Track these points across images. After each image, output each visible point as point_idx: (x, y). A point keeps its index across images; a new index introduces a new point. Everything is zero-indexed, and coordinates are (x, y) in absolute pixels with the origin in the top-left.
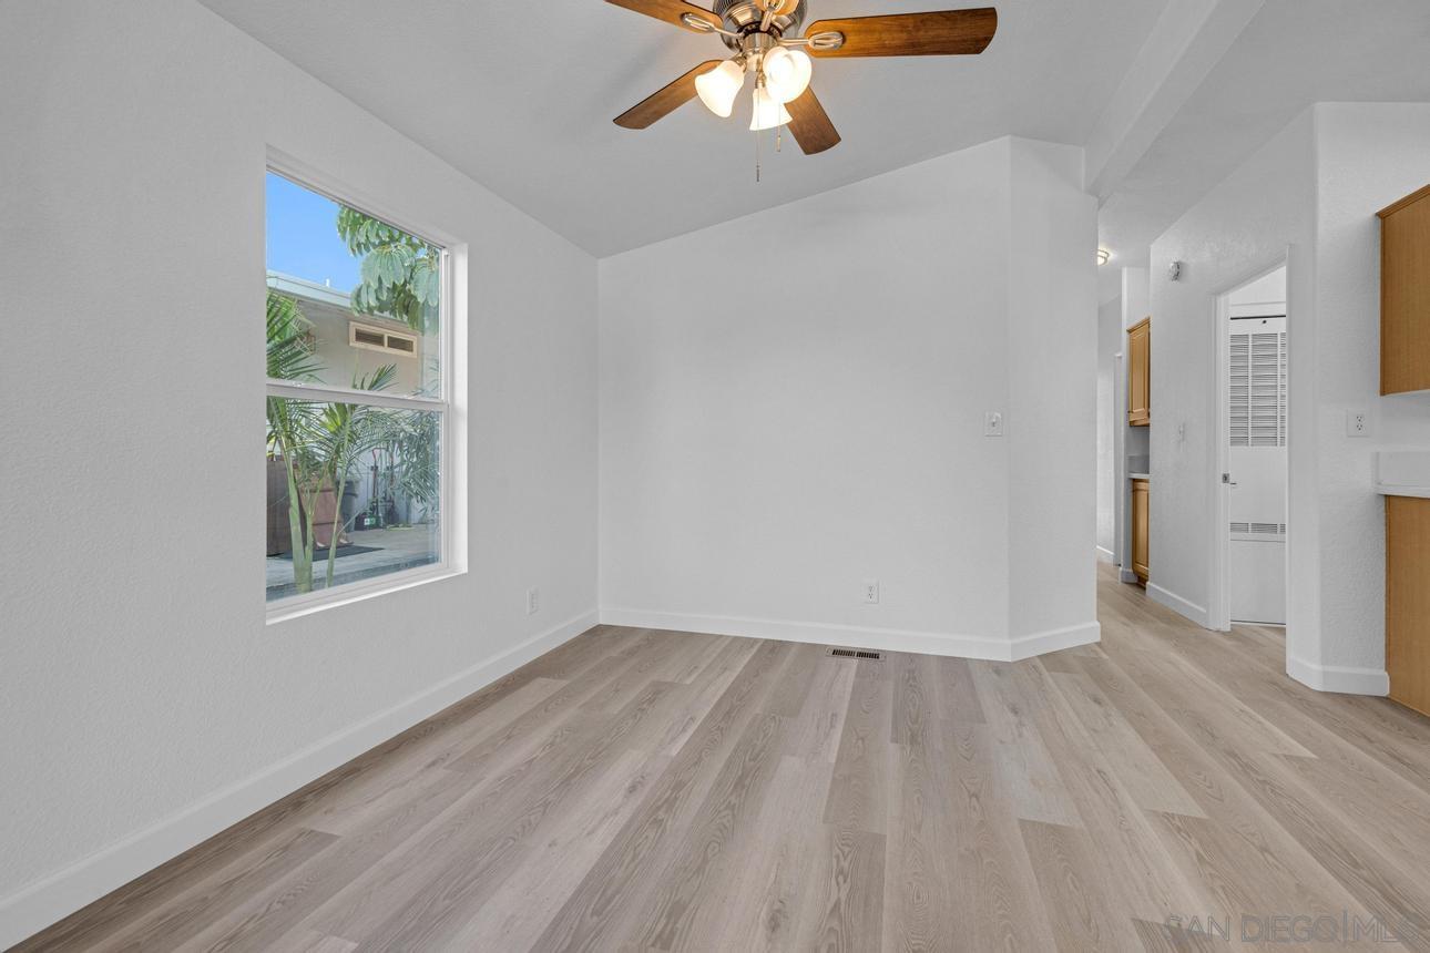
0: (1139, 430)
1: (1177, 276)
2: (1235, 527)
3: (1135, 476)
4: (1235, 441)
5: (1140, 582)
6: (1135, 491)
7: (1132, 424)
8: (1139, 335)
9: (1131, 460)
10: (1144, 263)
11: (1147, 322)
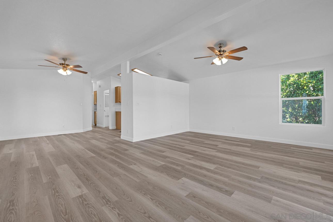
0: (95, 105)
1: (100, 87)
2: (106, 116)
3: (95, 111)
4: (106, 107)
5: (96, 125)
6: (95, 113)
7: (94, 104)
8: (95, 93)
9: (94, 109)
10: (96, 83)
11: (96, 91)
